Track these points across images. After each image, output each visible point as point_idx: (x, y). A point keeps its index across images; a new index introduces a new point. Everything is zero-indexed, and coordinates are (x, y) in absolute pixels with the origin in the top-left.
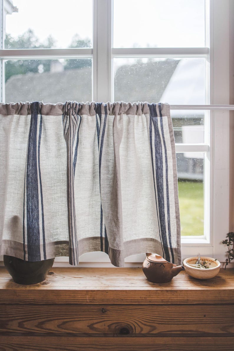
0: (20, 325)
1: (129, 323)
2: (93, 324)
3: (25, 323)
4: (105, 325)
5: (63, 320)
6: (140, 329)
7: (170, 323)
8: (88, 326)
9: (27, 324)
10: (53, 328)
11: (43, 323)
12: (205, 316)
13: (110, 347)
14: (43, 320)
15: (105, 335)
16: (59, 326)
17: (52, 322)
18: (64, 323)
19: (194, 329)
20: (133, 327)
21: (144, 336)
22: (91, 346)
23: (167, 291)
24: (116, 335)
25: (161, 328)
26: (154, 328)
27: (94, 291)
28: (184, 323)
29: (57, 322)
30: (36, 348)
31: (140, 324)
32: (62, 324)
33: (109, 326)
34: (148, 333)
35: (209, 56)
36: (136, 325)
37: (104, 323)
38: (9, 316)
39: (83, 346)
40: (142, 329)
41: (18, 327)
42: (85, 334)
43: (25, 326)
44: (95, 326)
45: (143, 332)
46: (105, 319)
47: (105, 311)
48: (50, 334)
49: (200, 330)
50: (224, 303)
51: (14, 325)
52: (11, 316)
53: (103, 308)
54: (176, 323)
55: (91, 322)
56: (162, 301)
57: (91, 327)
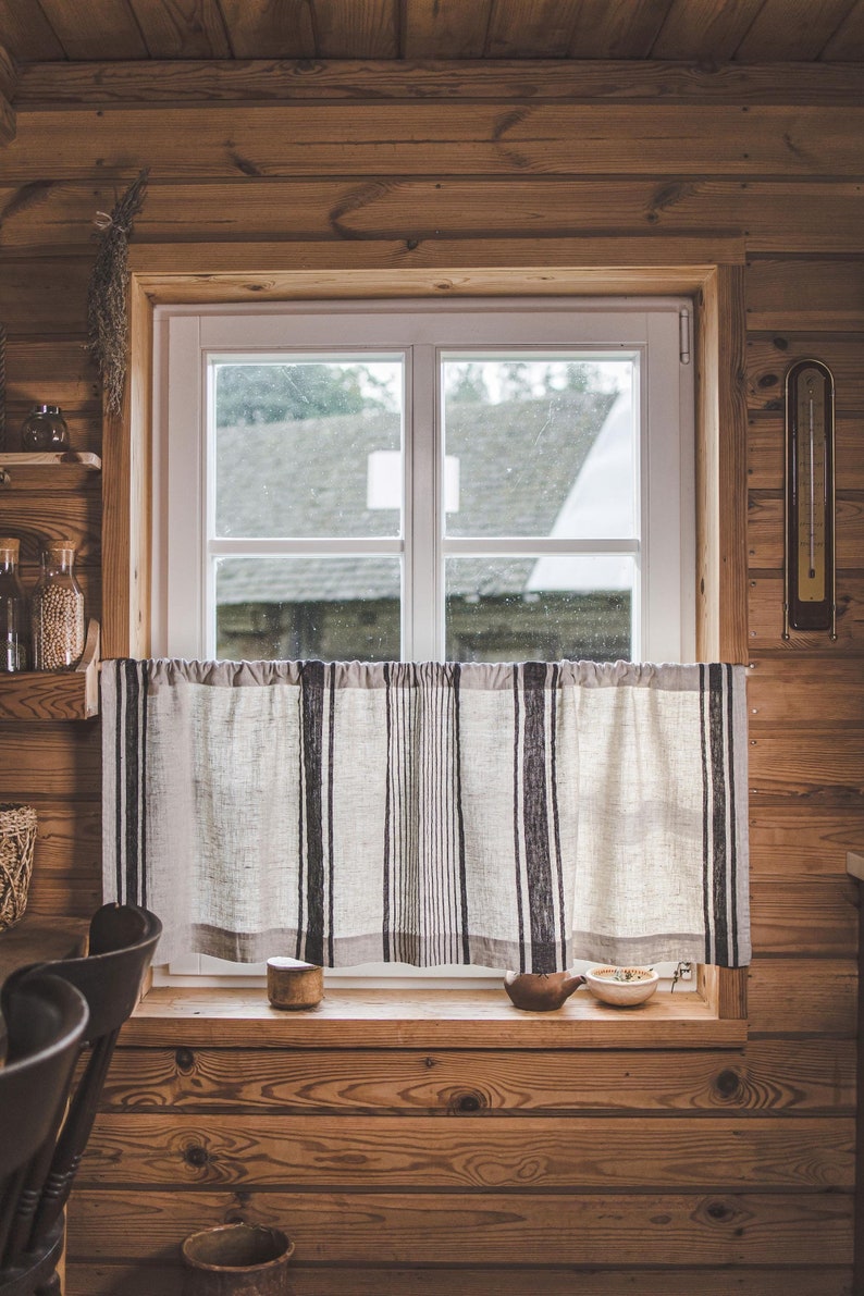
0: (266, 1092)
1: (478, 1088)
2: (409, 1090)
3: (274, 1088)
4: (431, 1092)
5: (349, 1082)
6: (499, 1100)
7: (559, 1088)
8: (399, 1094)
9: (278, 1091)
10: (329, 1097)
11: (309, 1088)
12: (627, 1074)
13: (441, 1136)
14: (312, 1081)
15: (432, 1112)
16: (341, 1094)
17: (328, 1086)
18: (352, 1087)
19: (605, 1100)
20: (487, 1096)
21: (509, 1113)
22: (405, 1134)
23: (552, 1022)
24: (452, 1113)
25: (540, 1099)
26: (528, 1098)
27: (412, 1021)
28: (587, 1088)
29: (337, 1086)
30: (296, 1138)
31: (499, 1089)
32: (347, 1090)
33: (440, 1094)
34: (515, 1109)
35: (639, 555)
36: (492, 1092)
37: (428, 1087)
38: (245, 1074)
39: (387, 1134)
40: (503, 1101)
41: (262, 1095)
42: (392, 1109)
43: (276, 1094)
44: (413, 1093)
45: (504, 1106)
46: (432, 1080)
47: (433, 1064)
48: (324, 1111)
49: (617, 1102)
50: (663, 1046)
51: (253, 1093)
52: (249, 1073)
53: (428, 1059)
54: (571, 1088)
55: (405, 1085)
56: (543, 1041)
57: (404, 1095)
